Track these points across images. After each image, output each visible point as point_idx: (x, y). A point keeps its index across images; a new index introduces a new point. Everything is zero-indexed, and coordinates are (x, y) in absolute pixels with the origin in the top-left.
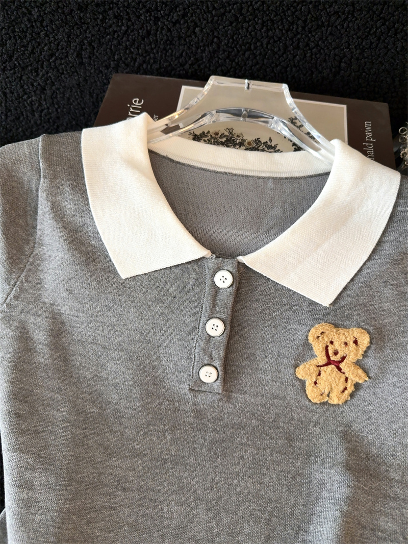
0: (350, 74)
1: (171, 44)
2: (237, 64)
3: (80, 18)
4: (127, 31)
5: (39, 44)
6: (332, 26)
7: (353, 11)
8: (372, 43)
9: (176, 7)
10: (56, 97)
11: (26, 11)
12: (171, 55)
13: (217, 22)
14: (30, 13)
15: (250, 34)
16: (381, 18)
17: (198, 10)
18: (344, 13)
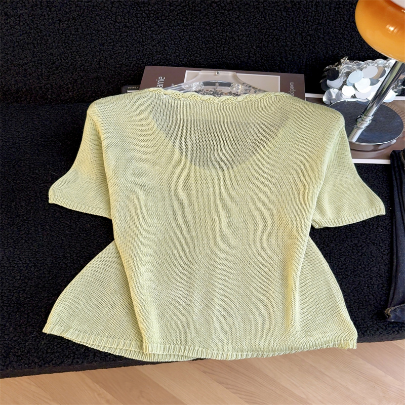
0: (256, 58)
1: (152, 54)
2: (191, 59)
3: (100, 49)
4: (126, 52)
5: (75, 61)
6: (240, 40)
7: (251, 33)
8: (264, 45)
9: (153, 40)
10: (83, 84)
11: (69, 48)
12: (152, 59)
13: (177, 44)
14: (71, 49)
15: (196, 47)
16: (266, 35)
17: (166, 41)
18: (246, 34)
